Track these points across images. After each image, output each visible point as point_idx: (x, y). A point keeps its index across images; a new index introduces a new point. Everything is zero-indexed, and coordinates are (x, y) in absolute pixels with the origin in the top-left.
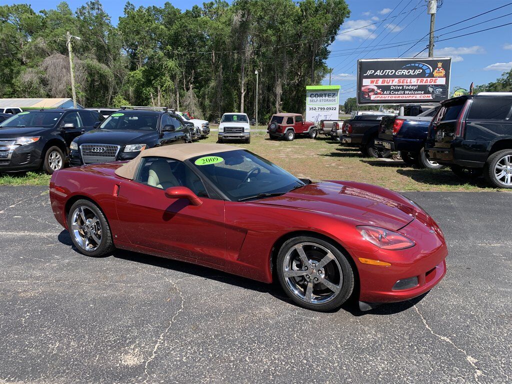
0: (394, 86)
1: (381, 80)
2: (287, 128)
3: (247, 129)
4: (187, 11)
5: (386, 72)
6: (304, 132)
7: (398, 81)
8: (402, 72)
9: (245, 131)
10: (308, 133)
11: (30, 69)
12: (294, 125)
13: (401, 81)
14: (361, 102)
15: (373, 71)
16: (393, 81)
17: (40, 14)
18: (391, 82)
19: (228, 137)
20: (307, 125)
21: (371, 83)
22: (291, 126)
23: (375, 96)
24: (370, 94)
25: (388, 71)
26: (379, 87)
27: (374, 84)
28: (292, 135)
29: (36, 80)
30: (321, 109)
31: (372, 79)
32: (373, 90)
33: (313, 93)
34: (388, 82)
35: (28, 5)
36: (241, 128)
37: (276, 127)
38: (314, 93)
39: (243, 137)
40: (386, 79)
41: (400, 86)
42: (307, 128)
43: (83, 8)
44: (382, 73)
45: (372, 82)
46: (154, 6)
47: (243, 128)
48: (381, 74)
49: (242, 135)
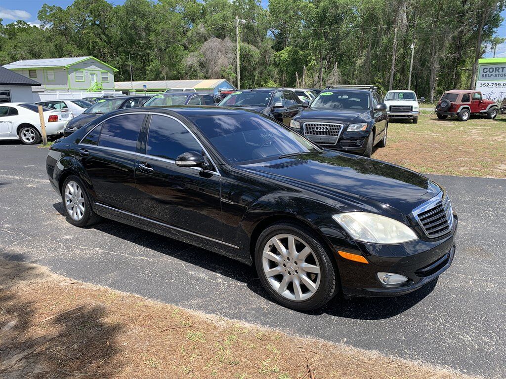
2: (462, 107)
3: (416, 108)
6: (481, 111)
9: (414, 110)
10: (485, 113)
11: (192, 53)
12: (470, 103)
19: (393, 116)
20: (485, 103)
22: (466, 105)
28: (467, 114)
29: (196, 64)
30: (496, 85)
33: (486, 67)
36: (409, 107)
37: (447, 105)
38: (489, 67)
39: (411, 116)
42: (485, 107)
47: (412, 107)
49: (410, 114)
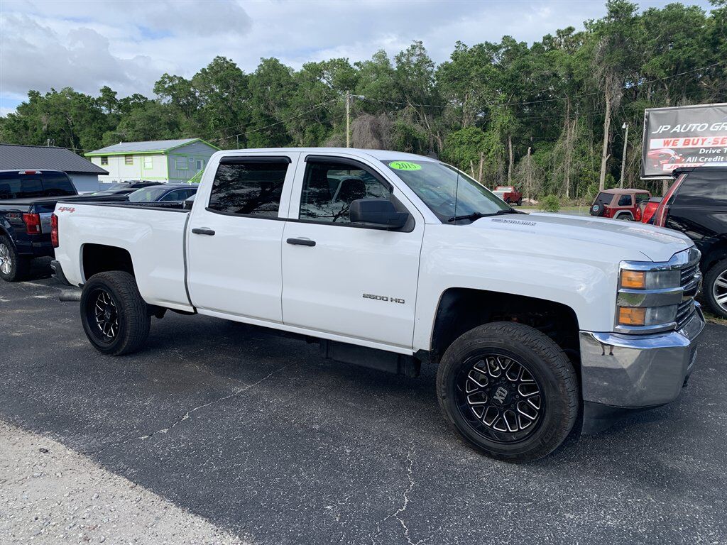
0: (706, 148)
1: (682, 140)
2: (618, 212)
4: (535, 43)
5: (692, 127)
7: (714, 141)
8: (723, 126)
13: (720, 141)
14: (646, 174)
15: (669, 127)
16: (703, 141)
17: (356, 67)
18: (700, 142)
21: (664, 145)
23: (670, 165)
24: (661, 162)
25: (695, 125)
26: (678, 151)
27: (670, 146)
31: (666, 140)
32: (668, 156)
34: (695, 142)
35: (346, 59)
40: (692, 139)
41: (718, 148)
43: (402, 53)
44: (684, 129)
45: (667, 143)
46: (486, 43)
48: (682, 131)
